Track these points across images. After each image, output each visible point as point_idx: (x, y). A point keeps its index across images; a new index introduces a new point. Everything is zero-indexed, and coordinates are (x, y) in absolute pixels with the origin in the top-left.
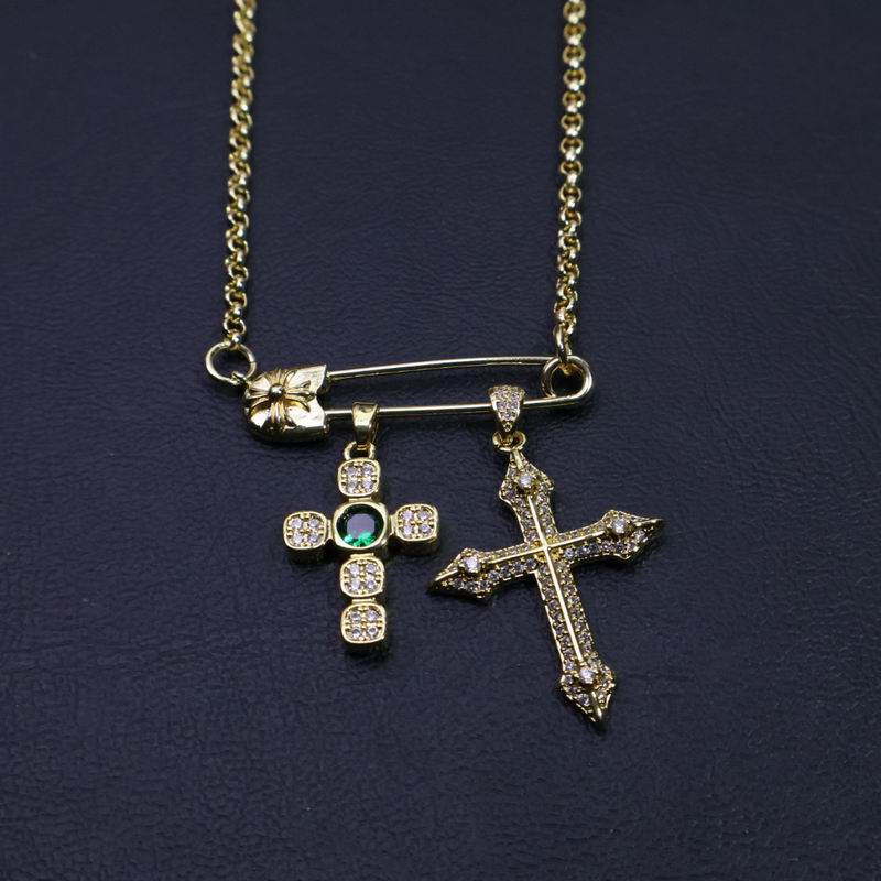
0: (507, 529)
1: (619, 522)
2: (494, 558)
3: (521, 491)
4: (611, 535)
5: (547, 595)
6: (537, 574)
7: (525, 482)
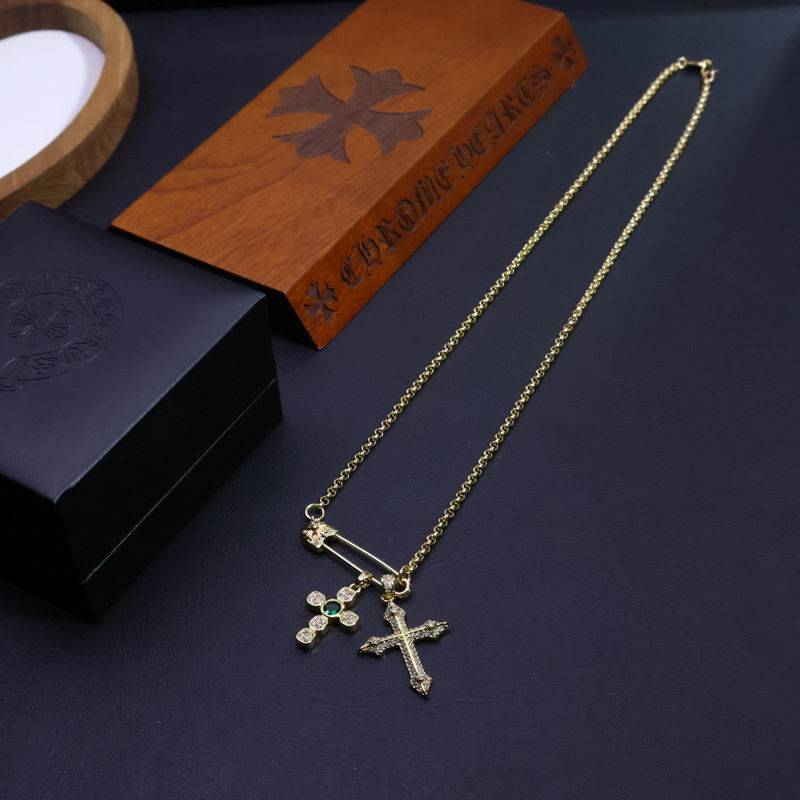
0: (389, 628)
1: (431, 624)
2: (383, 639)
3: (393, 614)
4: (429, 629)
5: (404, 652)
6: (399, 644)
7: (394, 611)
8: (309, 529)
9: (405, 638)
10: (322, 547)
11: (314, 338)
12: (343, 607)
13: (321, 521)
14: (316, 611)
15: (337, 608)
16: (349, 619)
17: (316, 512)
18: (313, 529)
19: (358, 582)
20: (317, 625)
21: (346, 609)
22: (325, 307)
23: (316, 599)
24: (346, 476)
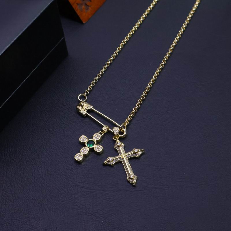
0: (116, 153)
1: (136, 150)
2: (114, 158)
3: (118, 146)
4: (135, 153)
5: (124, 164)
6: (122, 160)
7: (119, 144)
8: (80, 106)
9: (124, 158)
10: (86, 114)
11: (81, 18)
13: (85, 102)
14: (83, 145)
15: (93, 143)
16: (99, 148)
17: (83, 97)
18: (82, 106)
19: (102, 131)
20: (84, 152)
21: (97, 144)
22: (86, 4)
23: (83, 139)
24: (96, 81)
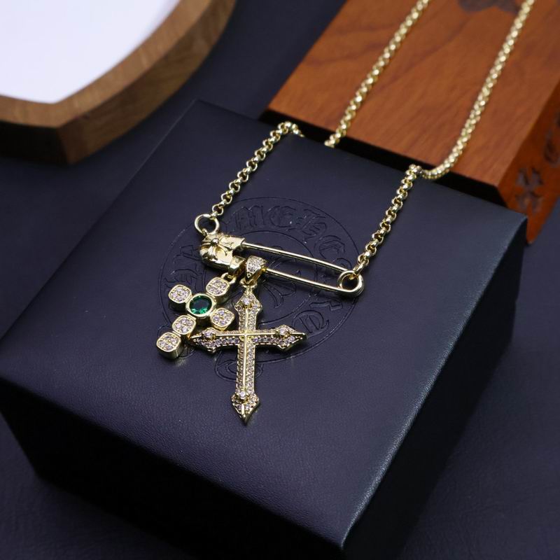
1: (283, 330)
4: (278, 336)
5: (240, 356)
6: (239, 346)
7: (247, 303)
9: (246, 340)
12: (214, 303)
15: (208, 304)
23: (180, 294)
